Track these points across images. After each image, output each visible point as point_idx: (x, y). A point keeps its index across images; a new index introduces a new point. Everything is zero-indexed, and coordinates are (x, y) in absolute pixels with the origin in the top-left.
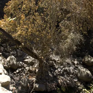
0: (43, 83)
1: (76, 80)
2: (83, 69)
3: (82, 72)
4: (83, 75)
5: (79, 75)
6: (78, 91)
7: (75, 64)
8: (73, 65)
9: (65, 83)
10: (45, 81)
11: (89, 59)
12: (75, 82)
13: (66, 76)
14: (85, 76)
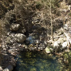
0: (7, 64)
1: (20, 45)
2: (18, 35)
3: (19, 37)
4: (21, 38)
5: (18, 40)
6: (27, 50)
7: (8, 35)
8: (7, 36)
9: (16, 52)
10: (7, 62)
11: (15, 26)
12: (20, 46)
13: (11, 47)
14: (23, 38)
